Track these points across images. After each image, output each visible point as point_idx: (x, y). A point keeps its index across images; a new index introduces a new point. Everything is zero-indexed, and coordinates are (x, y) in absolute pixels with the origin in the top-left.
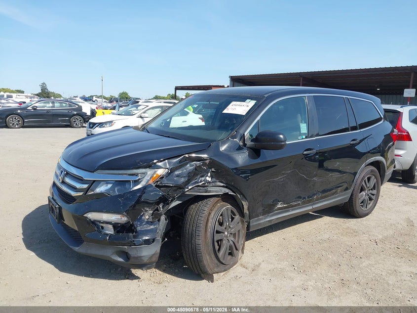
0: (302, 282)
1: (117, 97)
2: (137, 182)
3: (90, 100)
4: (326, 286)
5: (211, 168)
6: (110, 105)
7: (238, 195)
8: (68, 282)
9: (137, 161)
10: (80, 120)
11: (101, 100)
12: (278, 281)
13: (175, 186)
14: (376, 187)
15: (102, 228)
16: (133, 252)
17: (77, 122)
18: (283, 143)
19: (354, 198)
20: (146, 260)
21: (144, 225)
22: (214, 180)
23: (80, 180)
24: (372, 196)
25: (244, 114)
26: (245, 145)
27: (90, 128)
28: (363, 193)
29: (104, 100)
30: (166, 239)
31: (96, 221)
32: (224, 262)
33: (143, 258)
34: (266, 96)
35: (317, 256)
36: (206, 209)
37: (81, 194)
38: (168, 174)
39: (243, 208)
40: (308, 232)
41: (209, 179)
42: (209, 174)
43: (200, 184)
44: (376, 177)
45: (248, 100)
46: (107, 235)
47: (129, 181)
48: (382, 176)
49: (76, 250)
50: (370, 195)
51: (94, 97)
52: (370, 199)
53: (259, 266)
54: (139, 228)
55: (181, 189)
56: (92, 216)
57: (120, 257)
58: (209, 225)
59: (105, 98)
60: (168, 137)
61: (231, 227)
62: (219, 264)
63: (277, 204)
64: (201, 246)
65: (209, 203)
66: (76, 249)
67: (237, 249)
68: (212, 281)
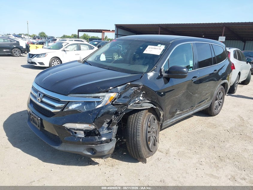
0: (198, 160)
1: (37, 35)
2: (99, 103)
3: (20, 37)
4: (212, 161)
5: (143, 91)
6: (34, 41)
7: (158, 108)
8: (52, 170)
9: (98, 88)
10: (19, 52)
11: (28, 37)
12: (184, 160)
13: (123, 104)
14: (223, 98)
15: (76, 133)
16: (98, 148)
17: (17, 53)
18: (186, 74)
19: (212, 105)
20: (106, 153)
21: (105, 130)
22: (144, 98)
23: (58, 101)
24: (220, 103)
25: (159, 54)
26: (161, 75)
27: (30, 57)
28: (217, 102)
29: (30, 37)
30: (119, 139)
31: (71, 129)
32: (152, 150)
33: (104, 152)
34: (171, 42)
35: (199, 142)
36: (142, 118)
37: (59, 110)
38: (119, 97)
39: (160, 115)
40: (189, 126)
41: (141, 98)
42: (141, 95)
43: (137, 102)
44: (223, 92)
45: (159, 45)
46: (80, 138)
47: (94, 102)
48: (226, 91)
49: (57, 149)
50: (219, 102)
51: (22, 35)
52: (220, 105)
53: (169, 151)
54: (101, 133)
55: (126, 106)
56: (68, 125)
57: (89, 152)
58: (144, 128)
59: (30, 36)
60: (109, 69)
61: (154, 128)
62: (149, 152)
63: (177, 112)
64: (140, 142)
65: (143, 114)
66: (57, 147)
67: (157, 141)
68: (145, 163)
